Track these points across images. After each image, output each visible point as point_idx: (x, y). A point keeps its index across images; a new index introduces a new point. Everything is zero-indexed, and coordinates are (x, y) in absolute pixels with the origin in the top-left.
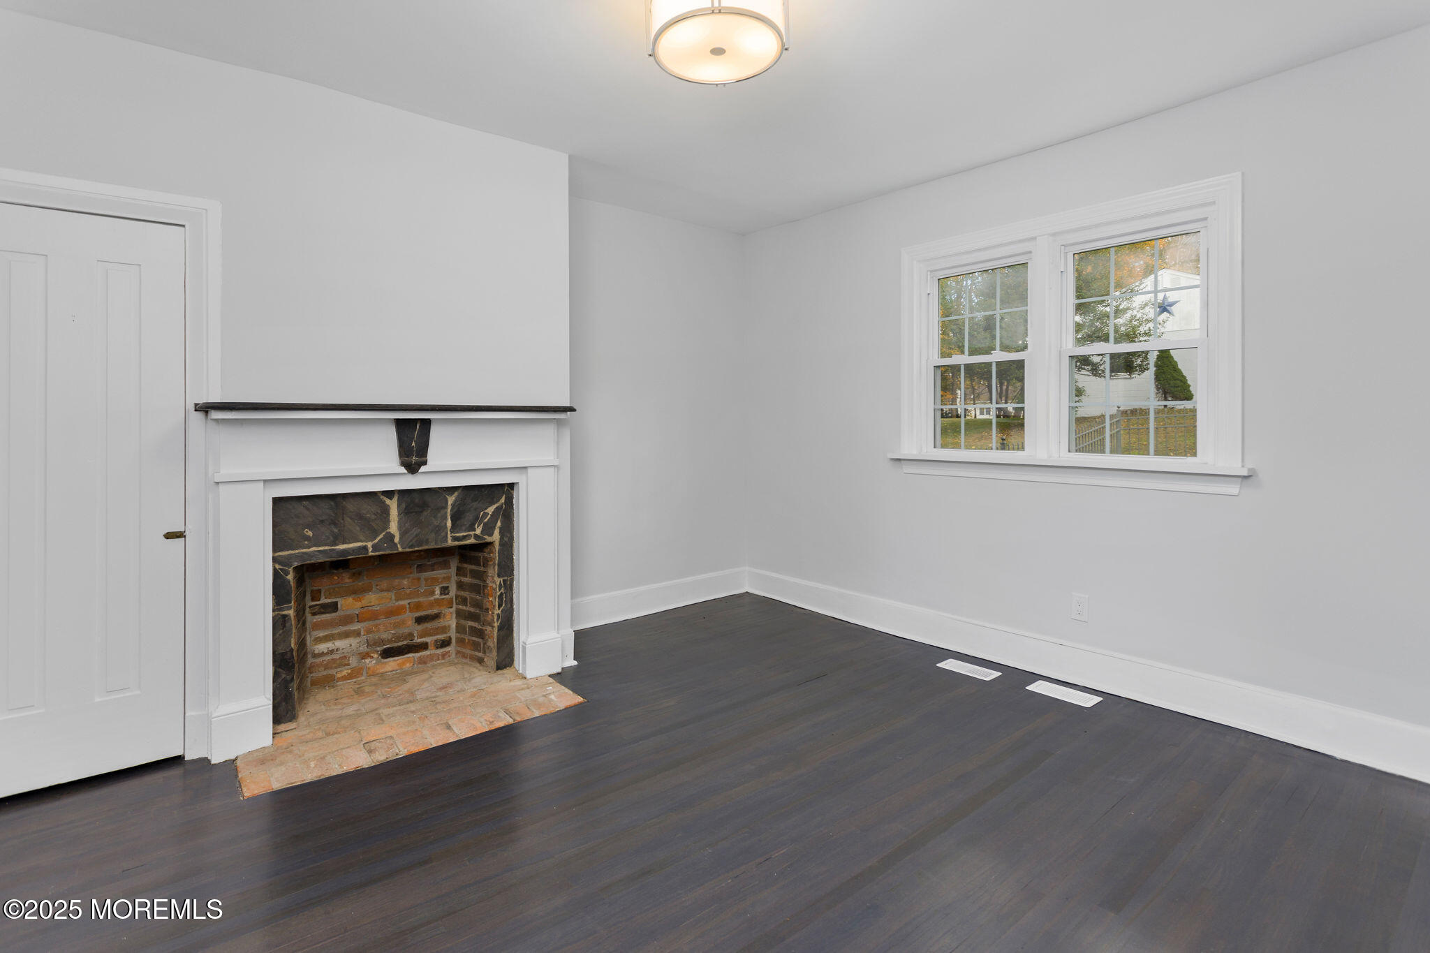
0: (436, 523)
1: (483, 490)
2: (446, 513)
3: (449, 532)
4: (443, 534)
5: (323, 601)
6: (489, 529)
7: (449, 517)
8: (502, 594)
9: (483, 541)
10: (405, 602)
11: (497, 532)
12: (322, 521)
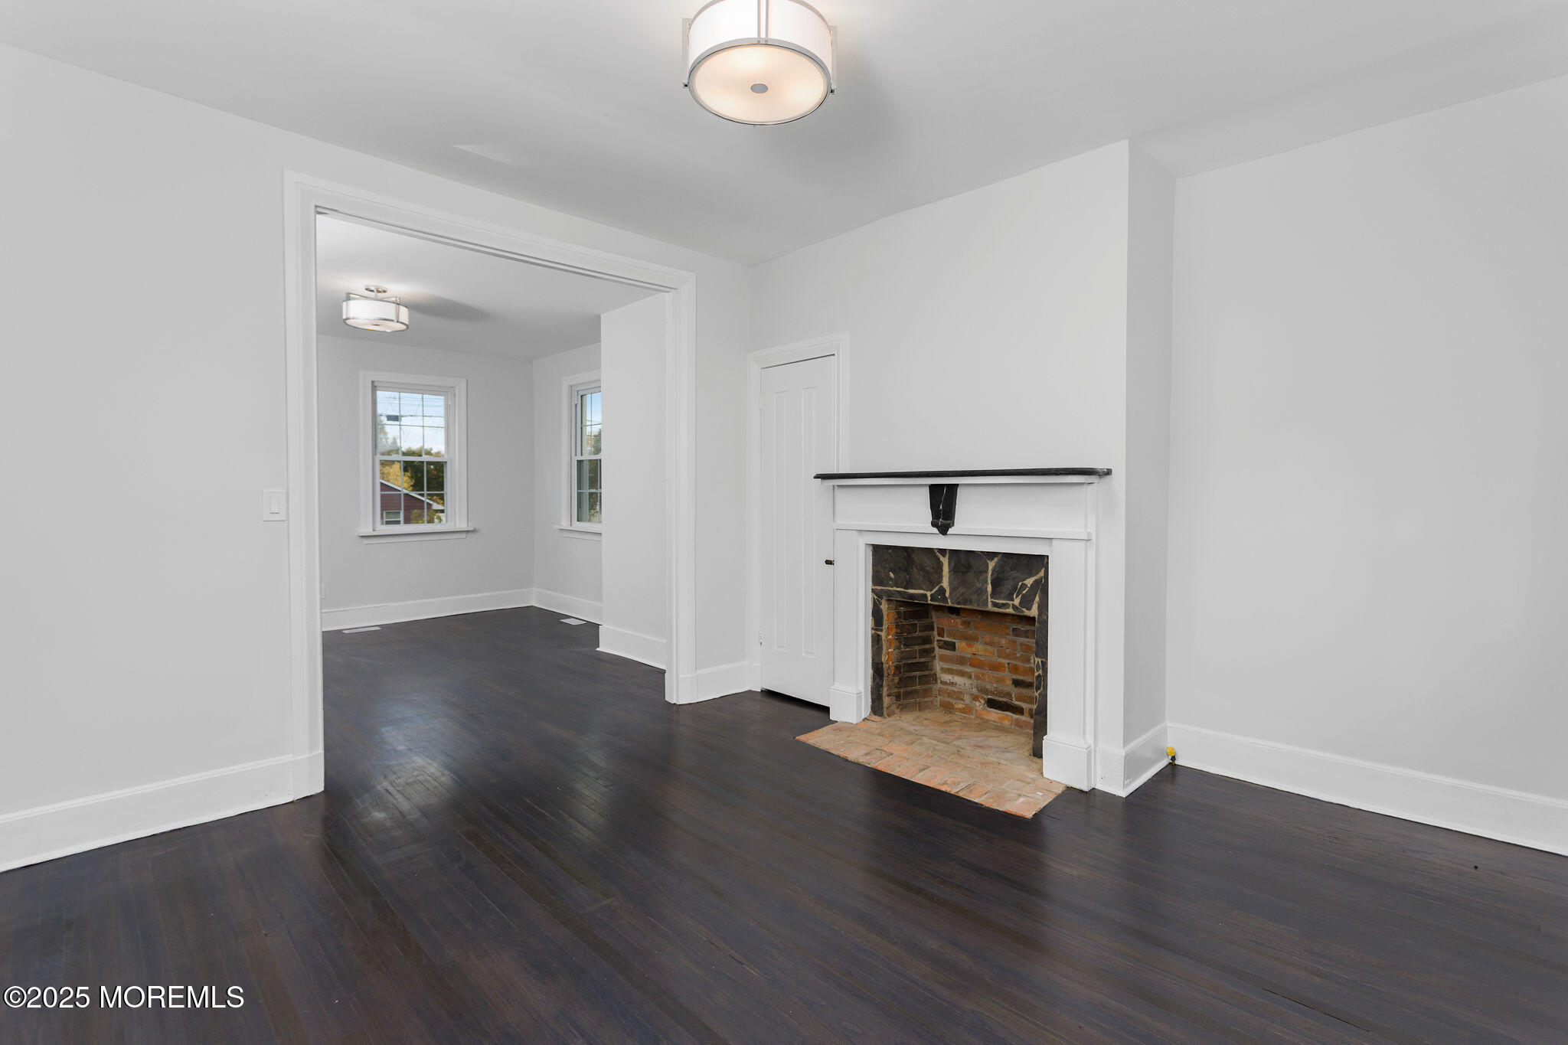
0: (979, 585)
1: (1022, 559)
2: (987, 577)
3: (989, 597)
4: (985, 597)
5: (946, 639)
6: (1027, 602)
7: (989, 582)
8: (1039, 675)
9: (1021, 614)
10: (1005, 661)
11: (1035, 607)
12: (899, 568)
